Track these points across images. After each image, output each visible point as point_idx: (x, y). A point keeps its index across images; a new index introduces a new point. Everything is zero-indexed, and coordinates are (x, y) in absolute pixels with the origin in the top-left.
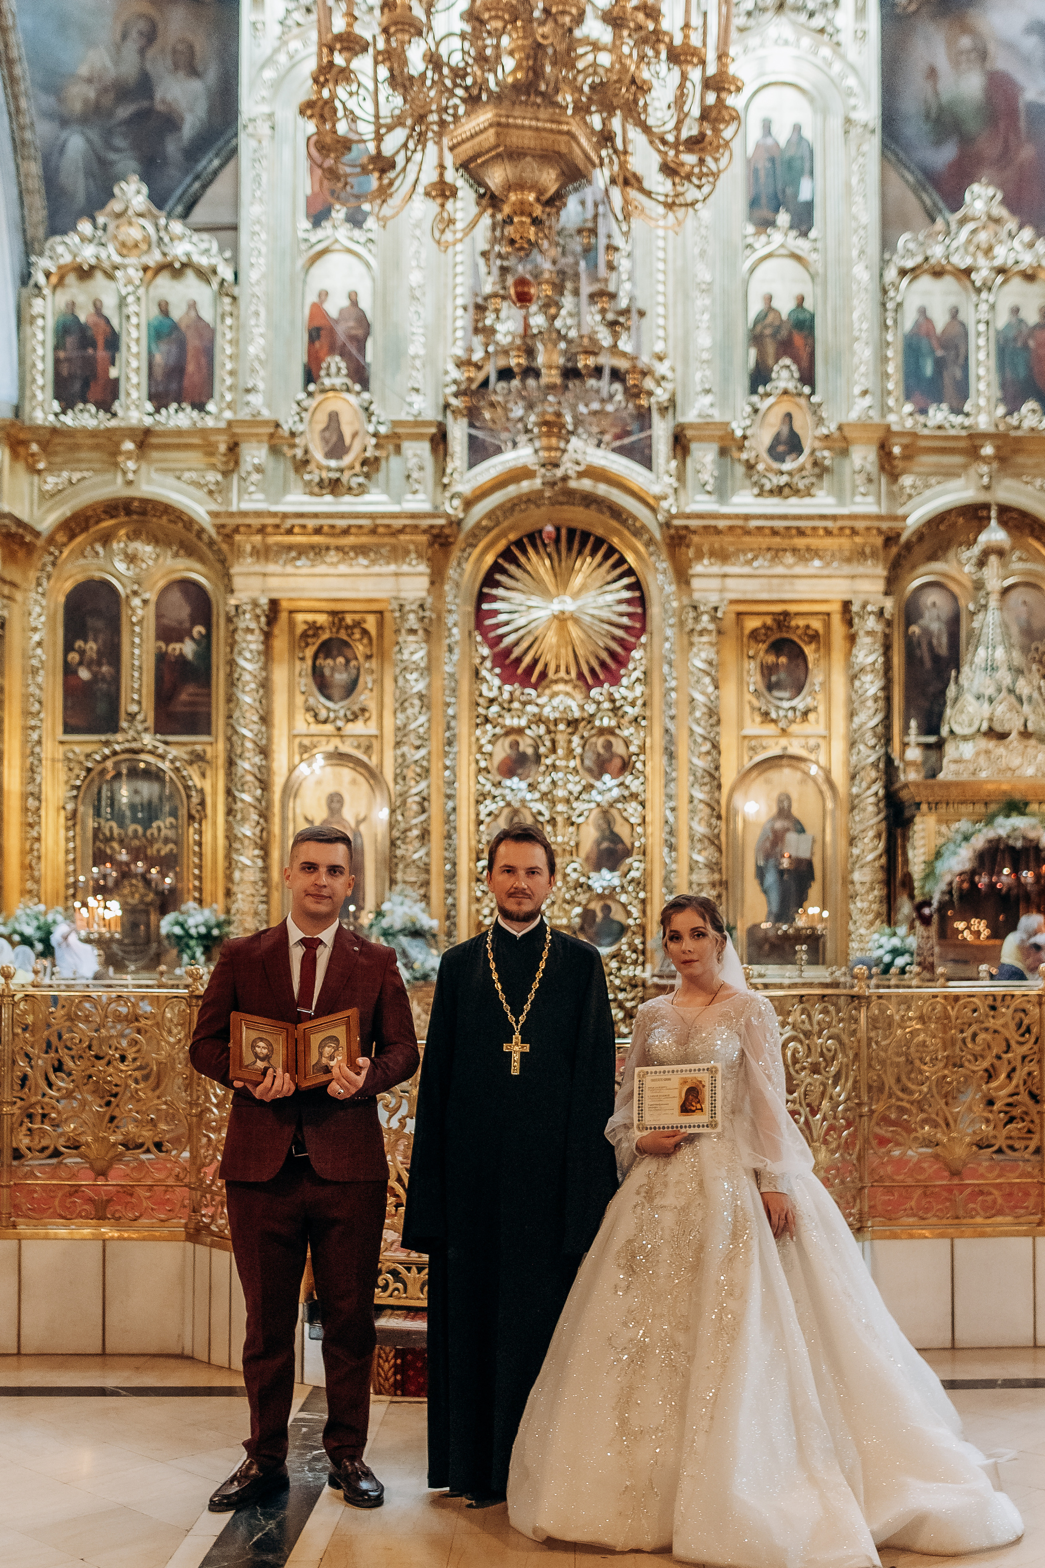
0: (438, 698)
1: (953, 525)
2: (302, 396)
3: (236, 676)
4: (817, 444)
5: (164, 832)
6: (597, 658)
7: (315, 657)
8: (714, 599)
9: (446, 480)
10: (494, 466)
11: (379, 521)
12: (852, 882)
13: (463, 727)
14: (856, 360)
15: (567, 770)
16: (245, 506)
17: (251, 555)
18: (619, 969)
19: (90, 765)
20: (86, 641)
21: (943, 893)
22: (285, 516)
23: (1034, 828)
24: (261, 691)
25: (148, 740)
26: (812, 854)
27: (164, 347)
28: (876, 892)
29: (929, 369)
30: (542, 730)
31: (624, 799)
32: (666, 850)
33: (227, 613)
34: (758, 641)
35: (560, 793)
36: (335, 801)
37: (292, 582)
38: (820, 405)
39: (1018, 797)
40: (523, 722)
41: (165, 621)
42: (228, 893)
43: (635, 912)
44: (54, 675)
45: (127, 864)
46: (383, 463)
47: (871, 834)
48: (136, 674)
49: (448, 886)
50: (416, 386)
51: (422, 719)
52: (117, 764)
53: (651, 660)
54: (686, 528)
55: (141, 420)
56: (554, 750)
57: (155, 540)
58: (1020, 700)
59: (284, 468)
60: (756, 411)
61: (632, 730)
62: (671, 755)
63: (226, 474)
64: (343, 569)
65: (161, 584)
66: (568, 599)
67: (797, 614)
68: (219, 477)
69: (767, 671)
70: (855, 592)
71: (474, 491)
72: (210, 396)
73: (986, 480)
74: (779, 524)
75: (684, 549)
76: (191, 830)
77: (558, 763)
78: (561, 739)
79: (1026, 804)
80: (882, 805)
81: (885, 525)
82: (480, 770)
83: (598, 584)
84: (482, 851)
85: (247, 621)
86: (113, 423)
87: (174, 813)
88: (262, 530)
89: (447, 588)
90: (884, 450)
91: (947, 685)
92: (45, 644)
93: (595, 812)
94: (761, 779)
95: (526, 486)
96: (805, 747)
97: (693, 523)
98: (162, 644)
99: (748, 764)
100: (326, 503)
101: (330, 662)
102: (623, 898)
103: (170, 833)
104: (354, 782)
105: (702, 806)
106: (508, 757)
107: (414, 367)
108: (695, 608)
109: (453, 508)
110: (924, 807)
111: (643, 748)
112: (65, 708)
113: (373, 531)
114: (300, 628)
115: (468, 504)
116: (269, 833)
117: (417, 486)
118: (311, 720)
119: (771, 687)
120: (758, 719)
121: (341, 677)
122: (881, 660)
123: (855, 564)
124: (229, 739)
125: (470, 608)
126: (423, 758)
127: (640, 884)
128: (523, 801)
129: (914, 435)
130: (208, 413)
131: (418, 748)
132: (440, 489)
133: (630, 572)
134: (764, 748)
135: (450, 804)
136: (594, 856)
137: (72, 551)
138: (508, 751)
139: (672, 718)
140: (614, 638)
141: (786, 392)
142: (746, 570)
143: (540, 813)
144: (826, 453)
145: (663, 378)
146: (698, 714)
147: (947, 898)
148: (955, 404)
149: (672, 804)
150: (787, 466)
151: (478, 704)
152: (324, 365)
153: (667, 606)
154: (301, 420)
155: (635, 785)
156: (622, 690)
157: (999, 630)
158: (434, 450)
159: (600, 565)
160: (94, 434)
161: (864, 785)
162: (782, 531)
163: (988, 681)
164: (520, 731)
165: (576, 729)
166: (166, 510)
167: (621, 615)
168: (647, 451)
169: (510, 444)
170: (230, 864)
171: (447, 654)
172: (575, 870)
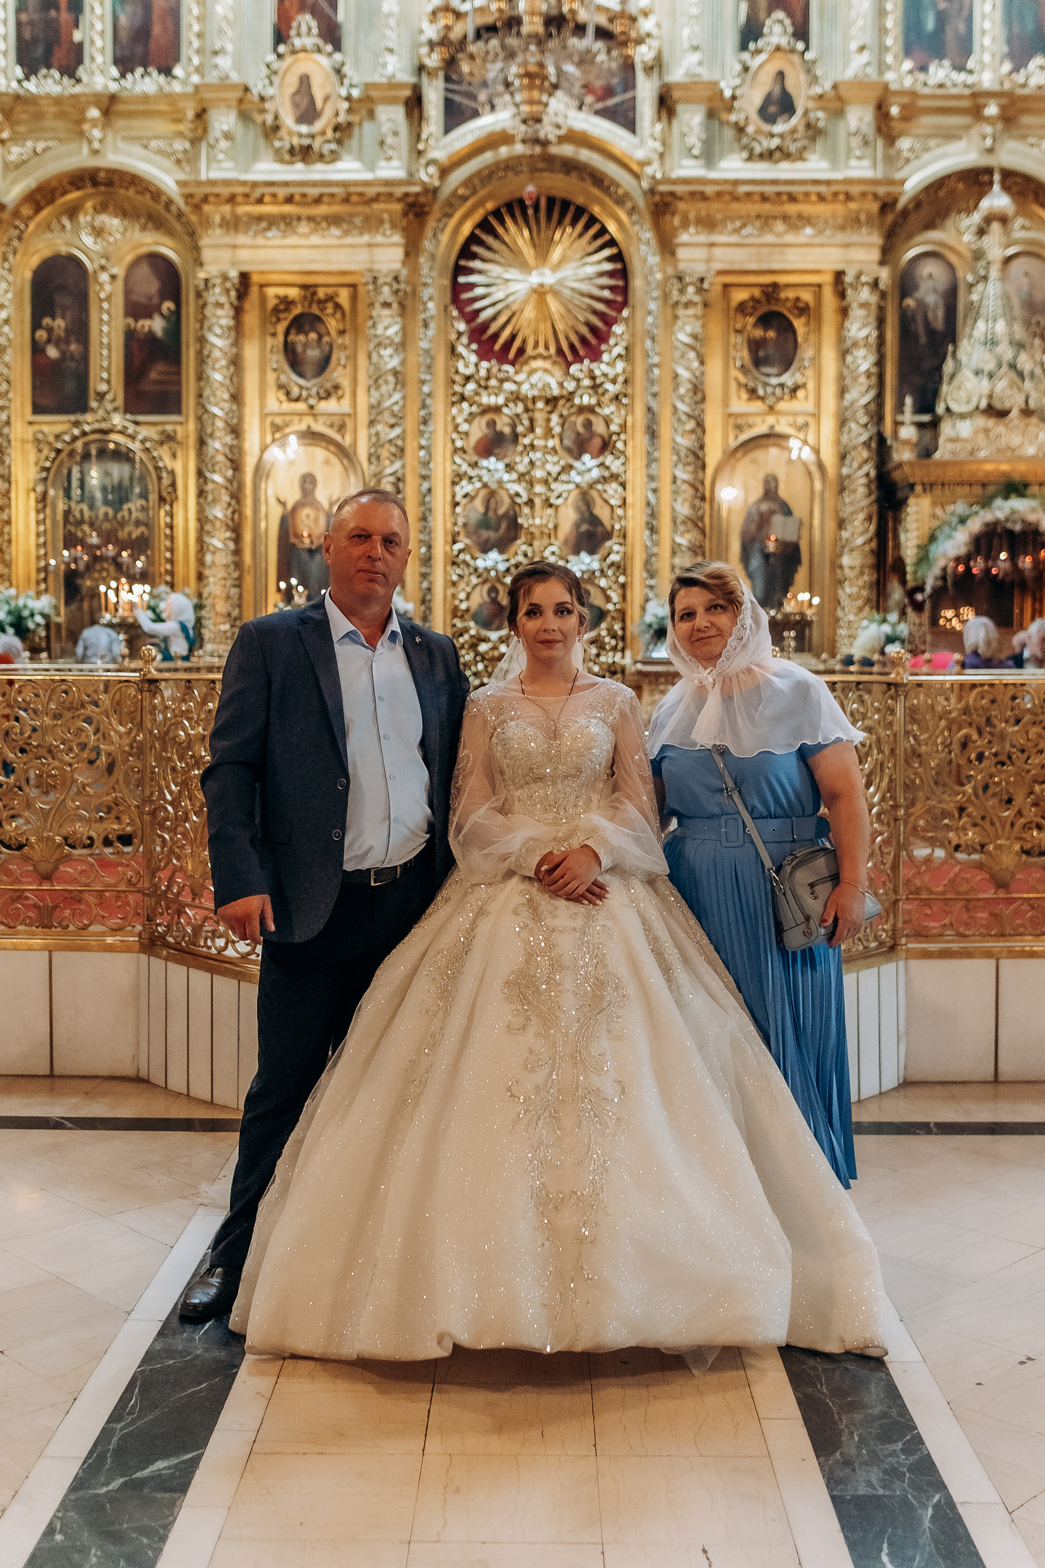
0: (413, 374)
1: (952, 192)
2: (271, 57)
3: (206, 352)
4: (811, 104)
5: (135, 515)
6: (577, 333)
7: (287, 333)
8: (700, 269)
9: (421, 146)
10: (471, 131)
11: (352, 189)
12: (841, 567)
13: (438, 405)
14: (853, 13)
15: (546, 450)
16: (214, 175)
17: (221, 226)
18: (598, 655)
19: (59, 446)
20: (54, 318)
21: (936, 578)
22: (255, 184)
23: (1033, 510)
24: (232, 369)
25: (117, 420)
26: (799, 538)
27: (129, 8)
28: (866, 578)
29: (930, 24)
30: (520, 408)
31: (604, 480)
32: (647, 533)
33: (197, 287)
34: (745, 315)
35: (539, 474)
36: (308, 482)
37: (262, 254)
38: (814, 62)
39: (1017, 477)
40: (501, 400)
41: (134, 297)
42: (200, 577)
43: (615, 596)
44: (22, 353)
45: (98, 547)
46: (356, 130)
47: (861, 516)
48: (105, 352)
49: (424, 570)
50: (391, 46)
51: (397, 396)
52: (86, 445)
53: (633, 335)
54: (672, 194)
55: (106, 86)
56: (532, 429)
57: (124, 213)
58: (1021, 375)
59: (253, 133)
60: (746, 69)
61: (613, 408)
62: (652, 433)
63: (195, 142)
64: (315, 240)
65: (129, 258)
66: (547, 272)
67: (788, 286)
68: (187, 145)
69: (755, 346)
70: (849, 262)
71: (450, 157)
72: (177, 59)
73: (989, 142)
74: (769, 189)
75: (668, 217)
76: (162, 513)
77: (536, 443)
78: (539, 417)
79: (1026, 485)
80: (873, 487)
81: (881, 190)
82: (456, 450)
83: (578, 256)
84: (458, 533)
85: (216, 295)
86: (78, 89)
87: (144, 495)
88: (231, 199)
89: (422, 260)
90: (881, 110)
91: (943, 360)
92: (12, 321)
93: (575, 494)
94: (747, 459)
95: (504, 151)
96: (793, 425)
97: (680, 189)
98: (131, 321)
99: (733, 443)
100: (298, 172)
101: (302, 338)
102: (603, 583)
103: (141, 516)
104: (327, 462)
105: (685, 487)
106: (485, 436)
107: (387, 26)
108: (680, 279)
109: (427, 175)
110: (918, 488)
111: (624, 427)
112: (34, 388)
113: (346, 200)
114: (272, 303)
115: (444, 172)
116: (241, 515)
117: (391, 153)
118: (283, 398)
119: (758, 362)
120: (744, 395)
121: (313, 354)
122: (875, 334)
123: (849, 230)
124: (199, 419)
125: (446, 282)
126: (398, 437)
127: (620, 568)
128: (500, 483)
129: (914, 94)
130: (174, 77)
131: (392, 426)
132: (415, 155)
133: (612, 243)
134: (750, 426)
135: (426, 485)
136: (572, 540)
137: (38, 226)
138: (485, 430)
139: (655, 395)
140: (595, 312)
141: (778, 49)
142: (734, 239)
143: (518, 495)
144: (820, 114)
145: (648, 35)
146: (682, 391)
147: (940, 583)
148: (957, 61)
149: (653, 485)
150: (779, 128)
151: (454, 382)
152: (294, 24)
153: (651, 278)
154: (271, 83)
155: (615, 465)
156: (604, 368)
157: (1000, 302)
158: (409, 114)
159: (581, 235)
160: (58, 101)
161: (855, 465)
162: (773, 196)
163: (988, 356)
164: (497, 409)
165: (555, 406)
166: (133, 180)
167: (602, 288)
168: (630, 114)
169: (488, 108)
170: (202, 547)
171: (422, 330)
172: (553, 553)
